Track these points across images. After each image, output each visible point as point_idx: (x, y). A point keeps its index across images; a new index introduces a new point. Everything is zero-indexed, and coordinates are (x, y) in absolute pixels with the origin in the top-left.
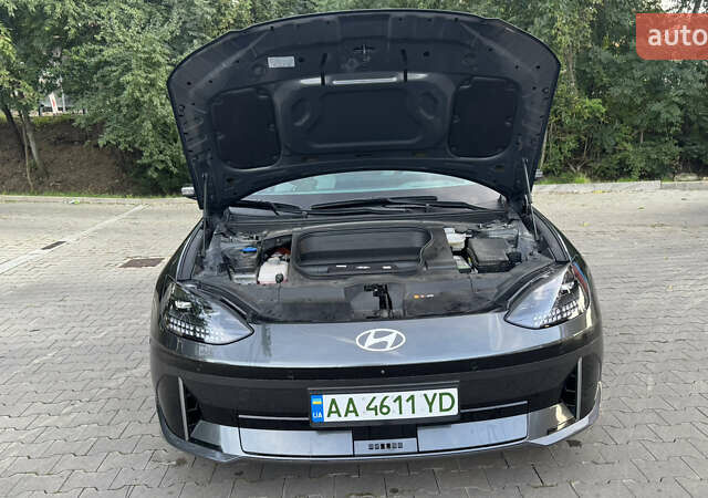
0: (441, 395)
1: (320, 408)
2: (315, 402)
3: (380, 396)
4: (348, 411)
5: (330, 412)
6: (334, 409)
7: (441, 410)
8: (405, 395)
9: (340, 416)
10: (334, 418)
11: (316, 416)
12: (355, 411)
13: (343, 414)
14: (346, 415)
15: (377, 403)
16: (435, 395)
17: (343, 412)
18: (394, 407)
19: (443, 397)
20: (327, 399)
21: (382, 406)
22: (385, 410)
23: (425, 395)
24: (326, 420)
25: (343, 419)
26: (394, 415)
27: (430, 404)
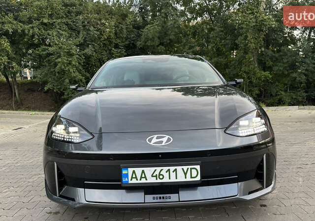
0: (191, 169)
1: (127, 175)
2: (124, 172)
3: (159, 169)
4: (141, 177)
5: (132, 178)
6: (134, 176)
7: (191, 177)
8: (172, 168)
9: (137, 180)
10: (134, 181)
11: (124, 180)
12: (145, 177)
13: (139, 179)
14: (140, 180)
15: (157, 173)
16: (188, 169)
17: (139, 178)
18: (166, 175)
19: (192, 170)
20: (130, 170)
21: (160, 175)
22: (161, 177)
23: (183, 169)
24: (130, 182)
25: (139, 182)
26: (166, 180)
27: (185, 174)
